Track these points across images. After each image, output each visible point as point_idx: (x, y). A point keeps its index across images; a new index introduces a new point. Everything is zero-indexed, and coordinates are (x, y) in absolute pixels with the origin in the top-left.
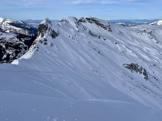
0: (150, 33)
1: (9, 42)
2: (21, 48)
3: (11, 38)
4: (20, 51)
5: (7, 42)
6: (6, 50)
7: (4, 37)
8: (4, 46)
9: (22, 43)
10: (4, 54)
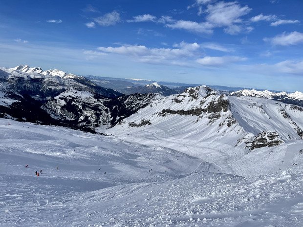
0: (261, 107)
1: (86, 102)
2: (101, 111)
3: (87, 98)
4: (101, 114)
5: (84, 102)
6: (83, 111)
7: (79, 96)
8: (80, 107)
9: (101, 104)
10: (81, 115)
